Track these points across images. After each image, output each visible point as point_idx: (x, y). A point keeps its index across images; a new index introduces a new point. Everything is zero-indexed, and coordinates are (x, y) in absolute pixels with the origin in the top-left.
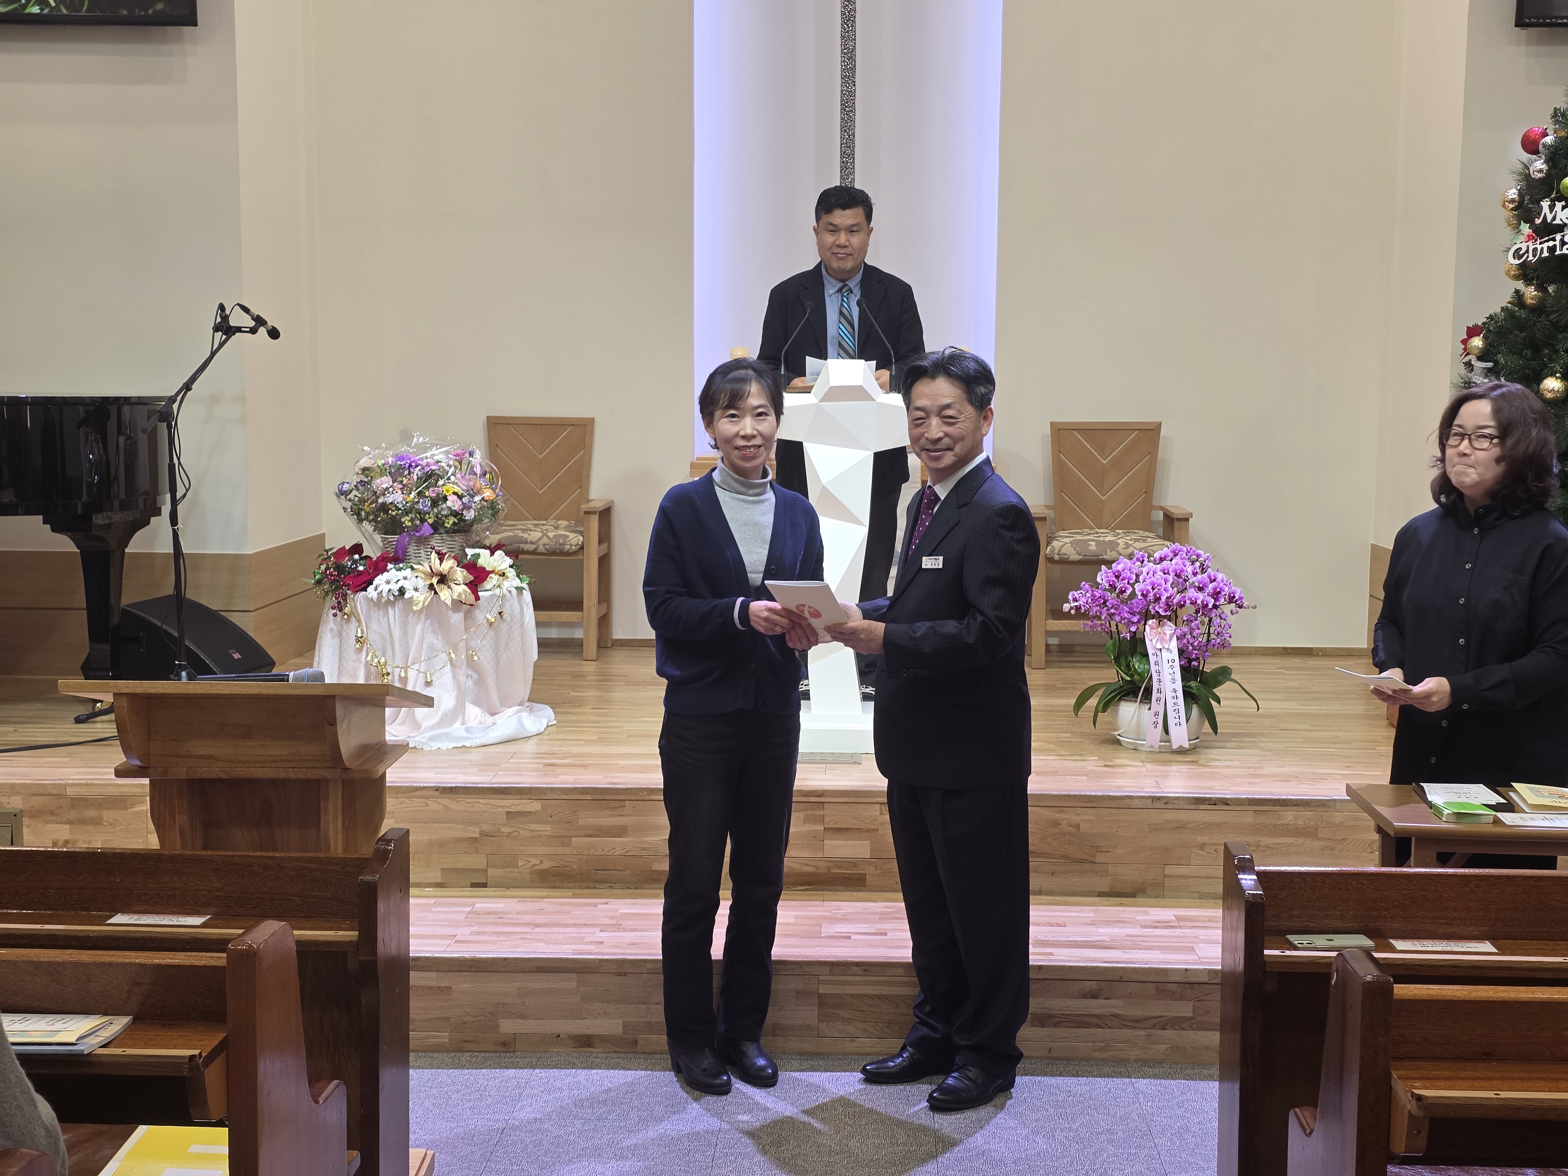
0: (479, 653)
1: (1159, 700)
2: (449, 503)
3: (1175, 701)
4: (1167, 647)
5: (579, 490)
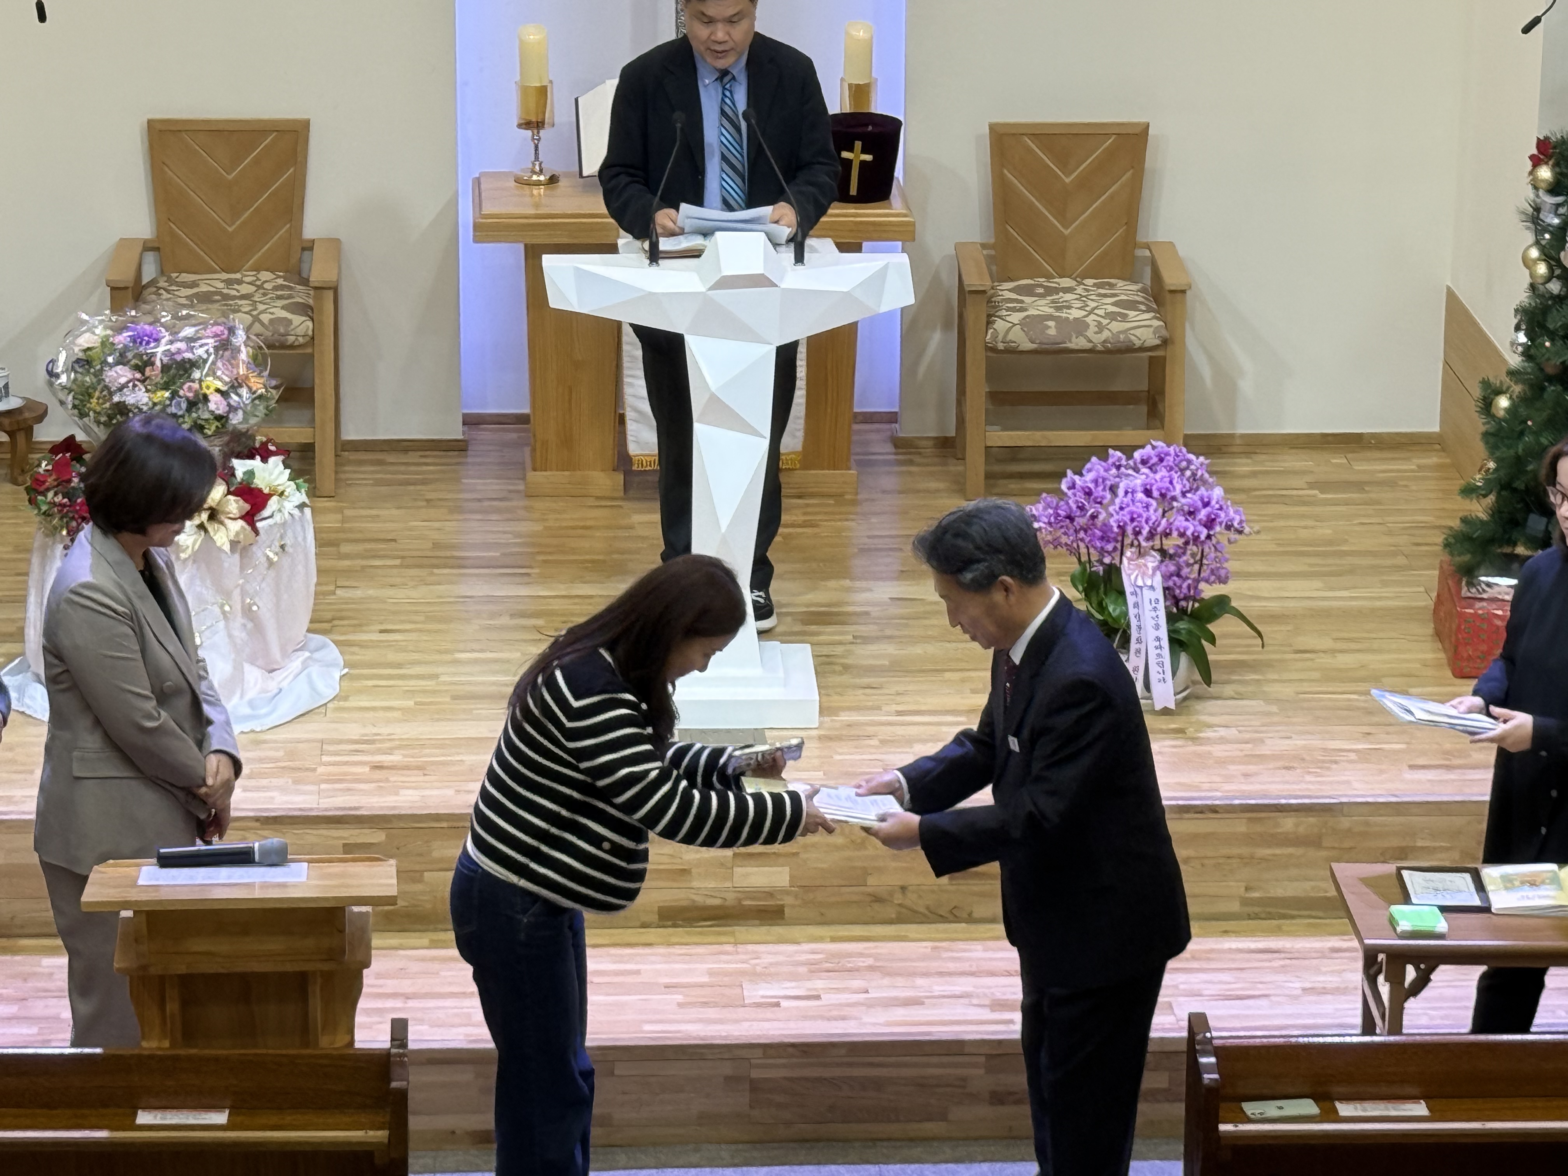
0: (257, 600)
1: (1138, 651)
2: (212, 406)
3: (1159, 651)
4: (1149, 583)
5: (288, 226)
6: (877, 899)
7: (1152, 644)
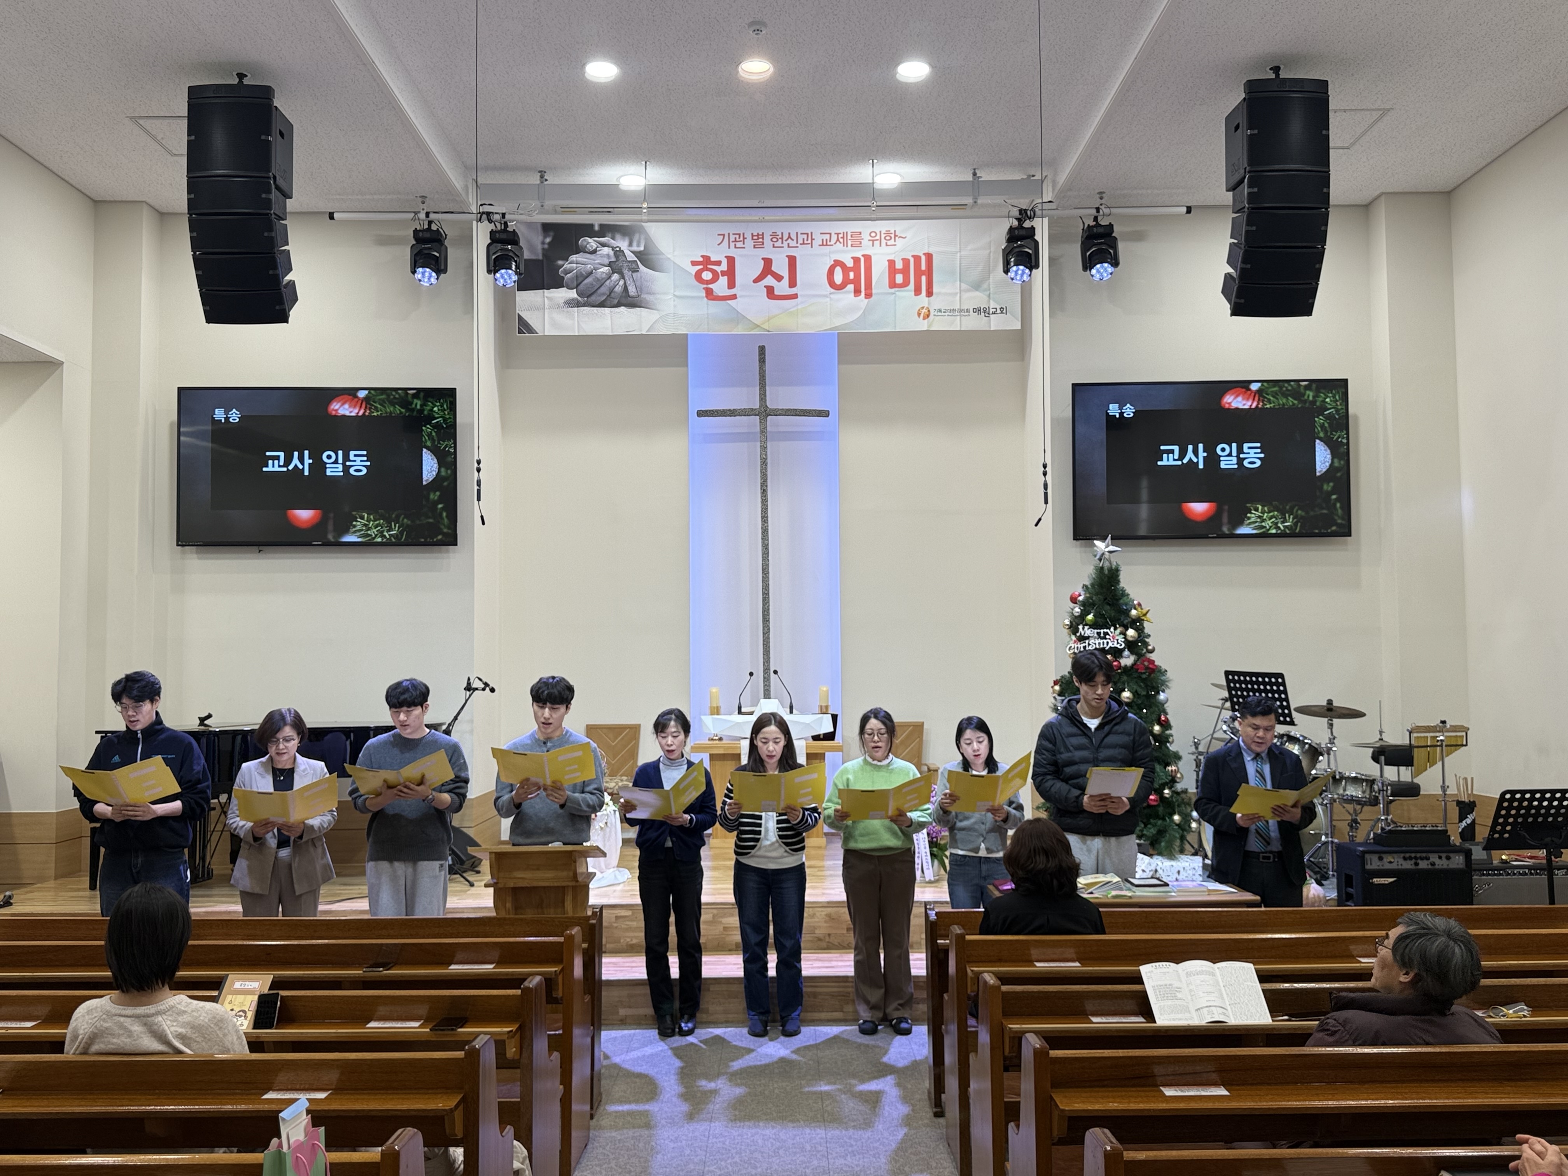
6: (820, 939)
7: (924, 854)
